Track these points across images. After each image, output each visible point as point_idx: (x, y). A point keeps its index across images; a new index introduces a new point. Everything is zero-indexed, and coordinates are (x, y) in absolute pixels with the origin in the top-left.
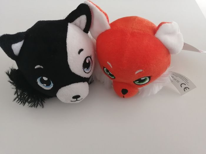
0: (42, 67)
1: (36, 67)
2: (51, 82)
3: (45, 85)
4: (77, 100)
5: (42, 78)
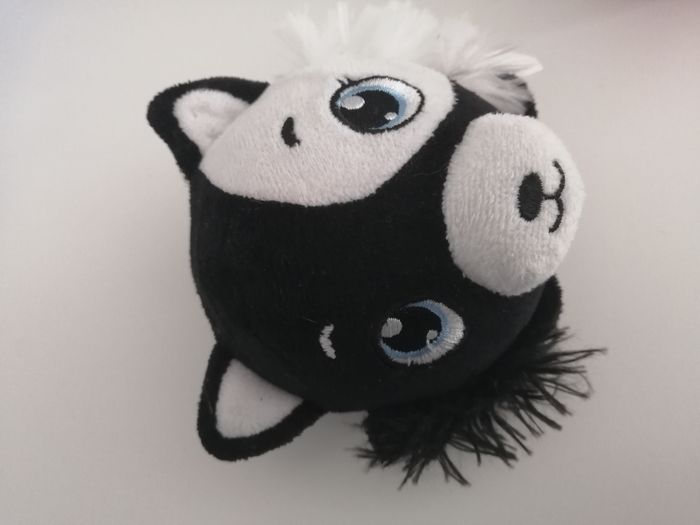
0: (328, 330)
1: (331, 353)
2: (411, 305)
3: (432, 334)
4: (557, 197)
5: (387, 341)
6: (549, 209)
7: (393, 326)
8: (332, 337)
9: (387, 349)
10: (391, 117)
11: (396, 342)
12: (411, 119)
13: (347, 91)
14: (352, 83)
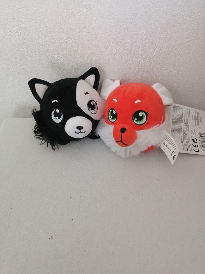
1: (53, 102)
2: (62, 113)
3: (57, 118)
4: (80, 132)
5: (56, 110)
6: (78, 131)
7: (58, 111)
8: (56, 102)
9: (54, 111)
10: (90, 109)
11: (55, 112)
12: (90, 112)
13: (94, 102)
14: (96, 104)
